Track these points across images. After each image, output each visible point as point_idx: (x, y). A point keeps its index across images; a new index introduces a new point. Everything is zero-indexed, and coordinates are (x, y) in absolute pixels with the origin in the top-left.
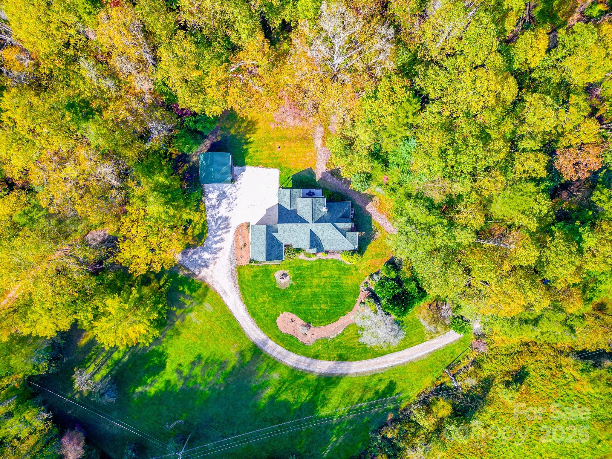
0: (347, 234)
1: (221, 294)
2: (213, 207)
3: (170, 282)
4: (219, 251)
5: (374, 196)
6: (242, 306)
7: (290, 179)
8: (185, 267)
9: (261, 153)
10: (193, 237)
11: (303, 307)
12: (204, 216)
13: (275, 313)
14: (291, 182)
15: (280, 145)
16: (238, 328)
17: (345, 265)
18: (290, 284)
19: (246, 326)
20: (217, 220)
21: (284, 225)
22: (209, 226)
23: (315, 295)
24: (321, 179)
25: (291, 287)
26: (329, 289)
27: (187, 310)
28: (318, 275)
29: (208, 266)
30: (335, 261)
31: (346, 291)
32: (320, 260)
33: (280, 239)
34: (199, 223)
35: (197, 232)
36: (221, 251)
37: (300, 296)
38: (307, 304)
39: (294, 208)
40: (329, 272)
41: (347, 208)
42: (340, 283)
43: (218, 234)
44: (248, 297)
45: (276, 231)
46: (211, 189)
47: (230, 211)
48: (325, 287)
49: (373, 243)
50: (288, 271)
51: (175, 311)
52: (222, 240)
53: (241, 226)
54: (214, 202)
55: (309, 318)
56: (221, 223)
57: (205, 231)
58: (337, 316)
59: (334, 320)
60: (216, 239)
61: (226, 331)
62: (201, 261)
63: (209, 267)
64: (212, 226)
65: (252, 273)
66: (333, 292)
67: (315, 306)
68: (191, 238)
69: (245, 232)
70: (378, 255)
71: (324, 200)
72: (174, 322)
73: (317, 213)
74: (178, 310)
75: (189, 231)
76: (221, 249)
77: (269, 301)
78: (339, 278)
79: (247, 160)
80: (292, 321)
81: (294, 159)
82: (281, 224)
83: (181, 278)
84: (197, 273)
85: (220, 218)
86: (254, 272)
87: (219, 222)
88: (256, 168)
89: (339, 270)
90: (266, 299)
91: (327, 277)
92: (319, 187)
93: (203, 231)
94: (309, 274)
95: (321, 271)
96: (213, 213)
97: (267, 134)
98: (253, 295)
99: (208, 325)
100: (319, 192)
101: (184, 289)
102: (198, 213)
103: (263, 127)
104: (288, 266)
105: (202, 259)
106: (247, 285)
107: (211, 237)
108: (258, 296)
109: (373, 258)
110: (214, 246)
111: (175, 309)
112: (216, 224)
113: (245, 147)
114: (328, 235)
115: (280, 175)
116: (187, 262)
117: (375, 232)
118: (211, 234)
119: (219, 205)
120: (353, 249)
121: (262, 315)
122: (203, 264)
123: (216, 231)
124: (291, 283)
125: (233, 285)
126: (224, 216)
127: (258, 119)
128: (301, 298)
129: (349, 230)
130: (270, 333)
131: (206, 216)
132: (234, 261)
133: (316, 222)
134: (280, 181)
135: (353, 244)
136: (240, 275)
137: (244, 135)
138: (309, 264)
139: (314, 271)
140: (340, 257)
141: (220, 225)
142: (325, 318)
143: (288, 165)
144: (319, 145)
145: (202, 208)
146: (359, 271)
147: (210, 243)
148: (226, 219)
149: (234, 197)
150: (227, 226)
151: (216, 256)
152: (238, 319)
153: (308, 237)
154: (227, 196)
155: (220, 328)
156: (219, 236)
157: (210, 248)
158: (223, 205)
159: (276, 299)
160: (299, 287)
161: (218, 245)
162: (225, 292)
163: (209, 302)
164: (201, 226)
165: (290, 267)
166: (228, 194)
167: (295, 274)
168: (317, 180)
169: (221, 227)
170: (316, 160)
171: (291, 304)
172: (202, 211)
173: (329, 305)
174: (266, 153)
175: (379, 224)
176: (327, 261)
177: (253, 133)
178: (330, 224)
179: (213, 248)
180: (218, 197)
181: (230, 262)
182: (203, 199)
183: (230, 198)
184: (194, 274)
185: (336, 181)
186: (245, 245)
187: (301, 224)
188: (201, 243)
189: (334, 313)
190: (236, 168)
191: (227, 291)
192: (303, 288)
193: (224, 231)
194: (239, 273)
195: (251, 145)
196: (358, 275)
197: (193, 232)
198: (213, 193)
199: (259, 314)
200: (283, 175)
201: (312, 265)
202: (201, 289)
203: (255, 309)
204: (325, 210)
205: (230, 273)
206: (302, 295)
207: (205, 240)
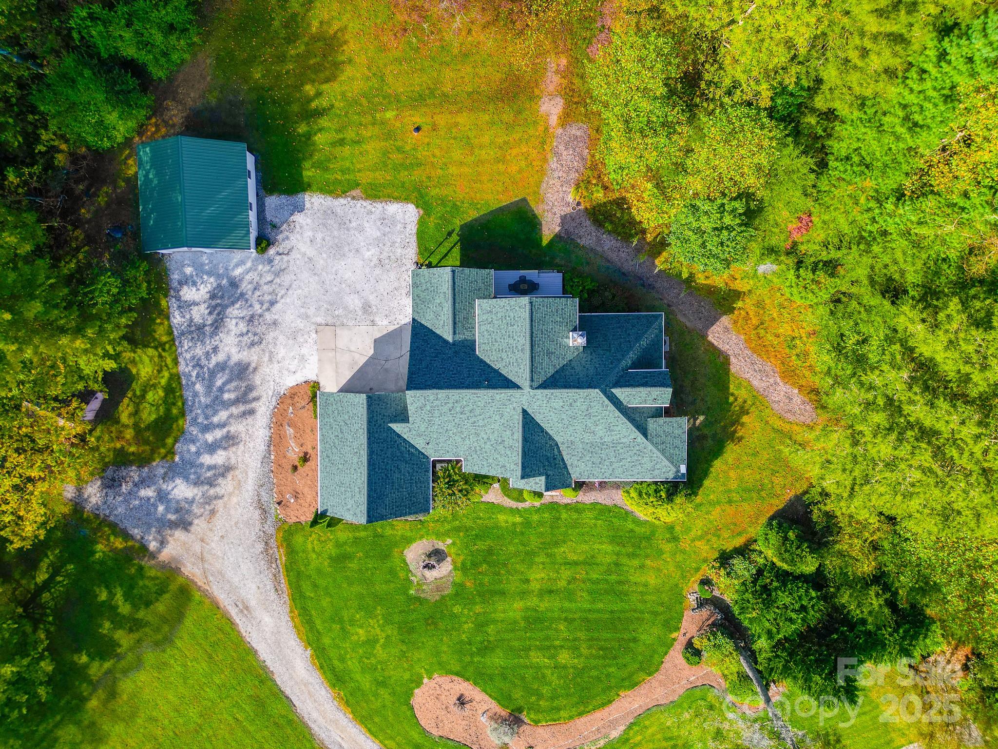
0: (653, 425)
1: (233, 612)
2: (198, 331)
3: (68, 576)
4: (223, 475)
5: (737, 295)
6: (299, 650)
7: (455, 237)
8: (113, 526)
9: (357, 149)
10: (138, 431)
11: (496, 660)
12: (169, 361)
13: (407, 676)
14: (458, 247)
15: (418, 120)
16: (290, 722)
17: (637, 522)
18: (455, 584)
19: (315, 715)
20: (213, 374)
21: (430, 394)
22: (188, 394)
23: (534, 620)
24: (558, 237)
25: (457, 594)
26: (583, 601)
27: (123, 664)
28: (548, 555)
29: (190, 524)
30: (604, 511)
31: (640, 606)
32: (553, 506)
33: (419, 443)
34: (154, 386)
35: (149, 415)
36: (230, 476)
37: (486, 624)
38: (511, 649)
39: (467, 335)
40: (585, 547)
41: (651, 335)
42: (620, 583)
43: (216, 419)
44: (318, 623)
45: (403, 416)
46: (188, 270)
47: (253, 344)
48: (570, 595)
49: (731, 452)
50: (449, 541)
51: (86, 666)
52: (230, 440)
53: (292, 395)
54: (199, 313)
55: (517, 694)
56: (224, 384)
57: (175, 411)
58: (609, 688)
59: (598, 701)
60: (210, 437)
61: (252, 729)
62: (167, 510)
63: (193, 529)
64: (196, 395)
65: (331, 549)
66: (598, 611)
67: (537, 658)
68: (129, 434)
69: (306, 414)
70: (745, 490)
71: (571, 307)
72: (84, 700)
73: (549, 353)
74: (96, 665)
75: (125, 412)
76: (226, 470)
77: (387, 637)
78: (617, 564)
79: (308, 173)
80: (462, 701)
81: (466, 170)
82: (418, 393)
83: (102, 563)
84: (153, 546)
85: (222, 367)
86: (338, 545)
87: (219, 383)
88: (342, 201)
89: (616, 539)
90: (378, 631)
91: (576, 563)
92: (551, 265)
93: (168, 411)
94: (516, 554)
95: (557, 544)
96: (199, 351)
97: (375, 83)
98: (336, 618)
99: (193, 713)
100: (552, 279)
101: (112, 595)
102: (151, 351)
103: (361, 59)
104: (447, 527)
105: (169, 501)
106: (315, 586)
107: (194, 431)
108: (352, 622)
109: (730, 502)
110: (207, 459)
111: (84, 659)
112: (209, 388)
113: (302, 129)
114: (586, 429)
115: (422, 222)
116: (120, 510)
117: (739, 417)
118: (194, 420)
119: (218, 325)
120: (671, 476)
121: (366, 682)
122: (172, 517)
123: (210, 412)
124: (457, 580)
125: (269, 585)
126: (235, 358)
127: (343, 29)
128: (491, 629)
129: (658, 413)
130: (392, 738)
131: (176, 362)
132: (273, 508)
133: (544, 386)
134: (419, 245)
135: (670, 459)
136: (291, 551)
137: (298, 87)
138: (518, 519)
139: (534, 542)
140: (620, 498)
141: (221, 390)
142: (568, 695)
143: (447, 191)
144: (554, 120)
145: (160, 333)
146: (684, 544)
147: (193, 449)
148: (242, 371)
149: (267, 298)
150: (245, 394)
151: (212, 492)
152: (288, 692)
153: (515, 438)
154: (242, 295)
155: (232, 721)
156: (222, 425)
157: (192, 464)
158: (231, 324)
159: (411, 631)
160: (488, 594)
161: (219, 458)
162: (247, 608)
163: (193, 636)
164: (161, 393)
165: (458, 529)
166: (245, 287)
167: (472, 554)
168: (545, 242)
169: (226, 396)
170: (542, 172)
171: (460, 650)
172: (162, 345)
173: (584, 651)
174: (373, 149)
175: (751, 387)
176: (578, 511)
177: (327, 80)
178: (596, 393)
179: (202, 465)
180: (213, 296)
181: (258, 512)
182: (164, 303)
183: (254, 300)
184: (144, 548)
185: (608, 244)
186: (305, 459)
187: (491, 392)
188: (163, 451)
189: (598, 678)
190: (272, 201)
191: (253, 603)
192: (496, 598)
193: (235, 410)
194: (289, 546)
195: (324, 122)
196: (679, 558)
197: (136, 413)
198: (194, 284)
199: (358, 677)
200: (432, 222)
201: (527, 524)
202: (167, 596)
203: (342, 659)
204: (576, 340)
205: (260, 547)
206: (494, 621)
207: (176, 441)
